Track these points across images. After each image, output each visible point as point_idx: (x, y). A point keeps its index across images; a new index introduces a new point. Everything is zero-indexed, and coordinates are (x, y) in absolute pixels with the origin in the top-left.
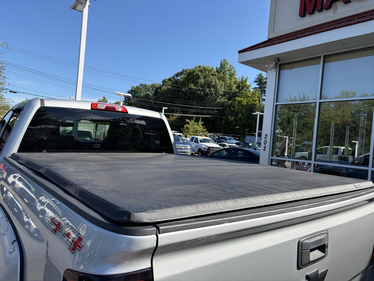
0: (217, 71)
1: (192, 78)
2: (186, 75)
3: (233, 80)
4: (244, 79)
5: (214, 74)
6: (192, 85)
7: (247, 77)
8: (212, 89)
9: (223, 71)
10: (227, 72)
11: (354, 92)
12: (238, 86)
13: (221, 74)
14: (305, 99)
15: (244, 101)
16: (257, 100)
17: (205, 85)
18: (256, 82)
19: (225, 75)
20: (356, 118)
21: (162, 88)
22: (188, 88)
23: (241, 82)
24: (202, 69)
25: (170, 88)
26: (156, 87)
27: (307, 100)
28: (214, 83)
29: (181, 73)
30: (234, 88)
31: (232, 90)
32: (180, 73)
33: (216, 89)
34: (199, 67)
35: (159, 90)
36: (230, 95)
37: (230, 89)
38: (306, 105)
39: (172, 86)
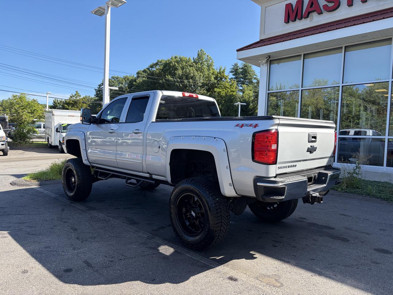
0: (194, 62)
1: (168, 69)
2: (162, 66)
3: (211, 71)
4: (222, 70)
5: (192, 65)
6: (169, 76)
7: (225, 67)
8: (191, 81)
9: (201, 62)
10: (205, 63)
11: (326, 80)
12: (216, 77)
13: (198, 64)
14: (282, 89)
15: (223, 92)
16: (235, 91)
17: (183, 76)
18: (232, 72)
19: (203, 66)
20: (329, 105)
21: (137, 80)
22: (165, 80)
23: (219, 73)
24: (178, 59)
25: (145, 80)
26: (130, 80)
27: (284, 89)
28: (192, 75)
29: (157, 64)
30: (213, 79)
31: (211, 81)
32: (154, 64)
33: (194, 80)
34: (176, 57)
35: (134, 83)
36: (208, 86)
37: (208, 80)
38: (282, 94)
39: (148, 78)
